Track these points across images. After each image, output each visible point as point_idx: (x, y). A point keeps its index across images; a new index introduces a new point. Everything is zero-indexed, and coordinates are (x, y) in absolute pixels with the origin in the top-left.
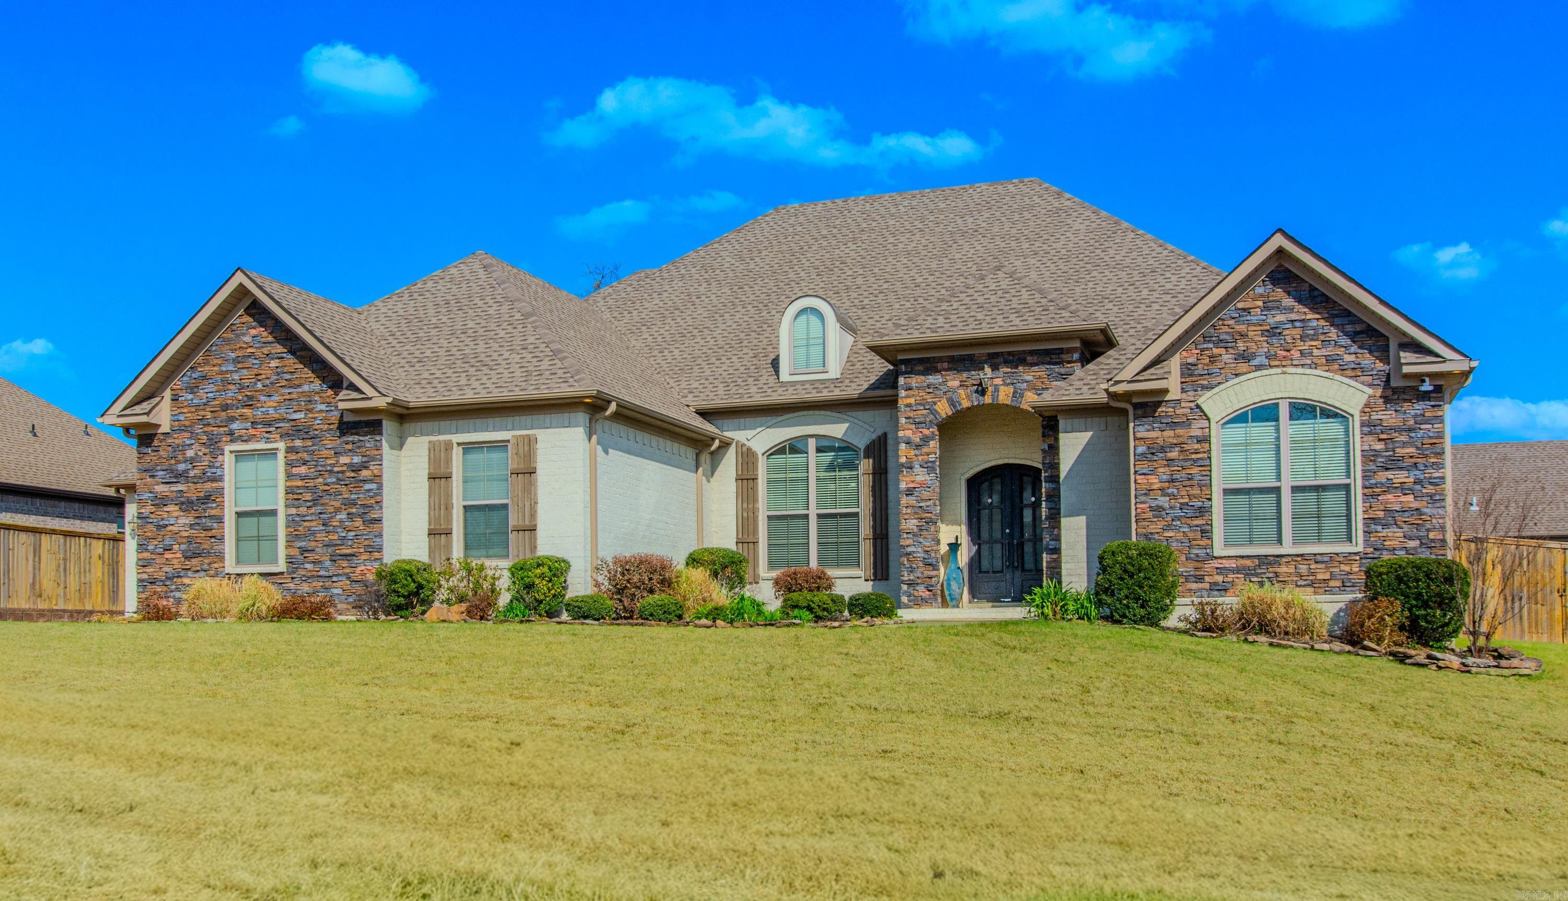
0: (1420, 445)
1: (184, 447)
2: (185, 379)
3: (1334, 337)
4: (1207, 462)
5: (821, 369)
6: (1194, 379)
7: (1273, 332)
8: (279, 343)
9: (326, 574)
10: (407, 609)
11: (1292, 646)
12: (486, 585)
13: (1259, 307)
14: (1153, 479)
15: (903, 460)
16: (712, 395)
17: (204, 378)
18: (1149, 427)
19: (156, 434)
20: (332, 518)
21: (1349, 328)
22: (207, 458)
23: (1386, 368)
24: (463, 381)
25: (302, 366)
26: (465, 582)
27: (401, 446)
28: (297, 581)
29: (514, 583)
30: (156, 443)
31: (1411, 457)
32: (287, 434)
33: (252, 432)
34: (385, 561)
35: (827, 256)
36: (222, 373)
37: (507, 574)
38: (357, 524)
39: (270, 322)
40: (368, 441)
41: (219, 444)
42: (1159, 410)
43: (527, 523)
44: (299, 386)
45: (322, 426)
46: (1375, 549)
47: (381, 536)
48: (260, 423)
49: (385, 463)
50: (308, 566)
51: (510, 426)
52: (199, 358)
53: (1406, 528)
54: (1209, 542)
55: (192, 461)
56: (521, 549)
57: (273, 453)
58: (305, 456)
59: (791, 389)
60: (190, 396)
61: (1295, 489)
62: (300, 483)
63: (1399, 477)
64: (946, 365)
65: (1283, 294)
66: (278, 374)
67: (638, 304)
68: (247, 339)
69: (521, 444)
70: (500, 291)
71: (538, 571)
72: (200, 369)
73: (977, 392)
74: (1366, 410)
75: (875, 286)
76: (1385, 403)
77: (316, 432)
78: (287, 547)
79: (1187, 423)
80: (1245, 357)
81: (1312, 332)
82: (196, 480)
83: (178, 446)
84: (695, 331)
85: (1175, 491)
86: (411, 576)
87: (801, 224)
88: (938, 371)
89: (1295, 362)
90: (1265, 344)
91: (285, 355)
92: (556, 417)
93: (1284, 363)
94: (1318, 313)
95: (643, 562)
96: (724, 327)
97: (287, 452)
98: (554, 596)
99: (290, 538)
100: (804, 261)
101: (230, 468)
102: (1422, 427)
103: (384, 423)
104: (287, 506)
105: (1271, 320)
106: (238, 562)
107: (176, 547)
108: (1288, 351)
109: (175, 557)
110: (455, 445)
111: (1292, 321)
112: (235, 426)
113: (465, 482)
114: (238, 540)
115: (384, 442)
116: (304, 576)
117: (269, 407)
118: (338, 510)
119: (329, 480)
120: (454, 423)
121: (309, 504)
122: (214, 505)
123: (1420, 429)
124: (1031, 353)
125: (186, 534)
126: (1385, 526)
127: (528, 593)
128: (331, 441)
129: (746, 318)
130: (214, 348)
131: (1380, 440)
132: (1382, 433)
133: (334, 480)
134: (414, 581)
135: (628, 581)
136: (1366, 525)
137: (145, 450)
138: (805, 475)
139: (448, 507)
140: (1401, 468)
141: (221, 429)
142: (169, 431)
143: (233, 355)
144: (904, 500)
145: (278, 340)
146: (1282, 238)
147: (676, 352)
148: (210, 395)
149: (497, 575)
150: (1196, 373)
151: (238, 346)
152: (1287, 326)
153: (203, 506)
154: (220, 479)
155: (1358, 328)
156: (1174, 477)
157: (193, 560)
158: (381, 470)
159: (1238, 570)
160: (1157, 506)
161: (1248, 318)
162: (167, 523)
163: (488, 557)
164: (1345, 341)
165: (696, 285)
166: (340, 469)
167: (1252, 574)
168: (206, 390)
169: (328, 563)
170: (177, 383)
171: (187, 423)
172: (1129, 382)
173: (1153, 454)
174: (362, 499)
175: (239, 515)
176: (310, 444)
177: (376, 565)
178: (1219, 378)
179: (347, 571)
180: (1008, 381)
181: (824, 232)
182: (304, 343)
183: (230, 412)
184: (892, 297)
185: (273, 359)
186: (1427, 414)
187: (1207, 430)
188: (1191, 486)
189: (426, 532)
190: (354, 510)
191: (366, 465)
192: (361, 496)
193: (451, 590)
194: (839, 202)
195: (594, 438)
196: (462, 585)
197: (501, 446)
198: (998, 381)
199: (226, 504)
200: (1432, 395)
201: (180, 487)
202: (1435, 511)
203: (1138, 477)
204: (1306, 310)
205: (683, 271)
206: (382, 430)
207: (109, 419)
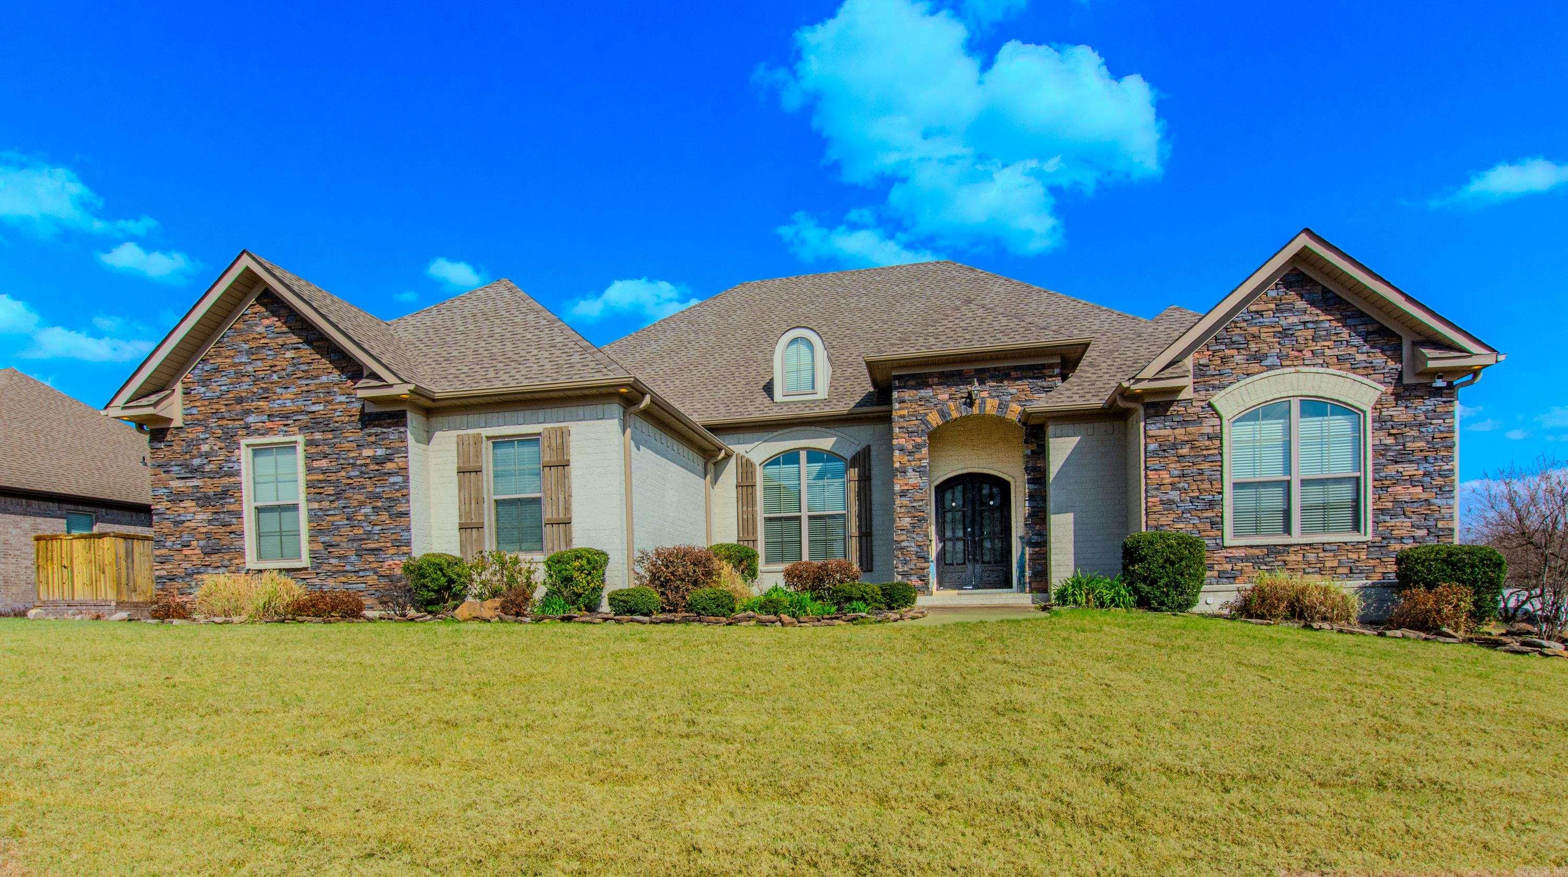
0: (1430, 439)
1: (198, 442)
2: (197, 371)
3: (1347, 337)
4: (1219, 458)
5: (811, 391)
6: (1206, 379)
7: (1285, 333)
8: (294, 333)
9: (352, 569)
10: (438, 604)
11: (1363, 634)
12: (521, 579)
13: (1271, 310)
14: (1164, 474)
15: (897, 465)
16: (714, 414)
17: (217, 370)
18: (1161, 426)
19: (168, 429)
20: (356, 512)
21: (1361, 328)
22: (223, 452)
23: (1399, 366)
24: (491, 374)
25: (319, 357)
26: (499, 576)
27: (428, 442)
28: (322, 576)
29: (551, 576)
30: (169, 437)
31: (1421, 451)
32: (307, 427)
33: (269, 425)
34: (413, 555)
35: (792, 313)
36: (234, 365)
37: (542, 568)
38: (383, 518)
39: (283, 312)
40: (392, 434)
41: (235, 438)
42: (1172, 409)
43: (561, 516)
44: (317, 377)
45: (342, 418)
46: (1383, 538)
47: (408, 529)
48: (277, 416)
49: (410, 455)
50: (333, 561)
51: (541, 419)
52: (210, 349)
53: (1415, 518)
54: (1219, 533)
55: (207, 455)
56: (556, 542)
57: (292, 446)
58: (326, 449)
59: (785, 408)
60: (203, 389)
61: (1305, 482)
62: (321, 477)
63: (1409, 469)
64: (936, 380)
65: (1296, 297)
66: (294, 365)
67: (638, 349)
68: (260, 329)
69: (553, 437)
70: (525, 305)
71: (577, 564)
72: (211, 361)
73: (965, 403)
74: (1378, 406)
75: (839, 332)
76: (1396, 400)
77: (336, 425)
78: (310, 542)
79: (1199, 420)
80: (1258, 358)
81: (1324, 333)
82: (213, 475)
83: (192, 440)
84: (691, 367)
85: (1186, 486)
86: (441, 570)
87: (765, 293)
88: (931, 386)
89: (1306, 362)
90: (1277, 345)
91: (300, 346)
92: (589, 410)
93: (1296, 363)
94: (1331, 315)
95: (684, 554)
96: (716, 363)
97: (306, 445)
98: (593, 589)
99: (313, 533)
100: (773, 317)
101: (247, 462)
102: (1434, 422)
103: (409, 414)
104: (308, 500)
105: (1283, 322)
106: (260, 557)
107: (194, 543)
108: (1300, 351)
109: (195, 553)
110: (484, 438)
111: (1305, 323)
112: (251, 419)
113: (496, 476)
114: (259, 535)
115: (409, 434)
116: (329, 571)
117: (286, 399)
118: (362, 504)
119: (352, 474)
120: (483, 416)
121: (331, 498)
122: (232, 500)
123: (1431, 424)
124: (1016, 368)
125: (204, 530)
126: (1393, 516)
127: (566, 587)
128: (353, 434)
129: (733, 357)
130: (226, 340)
131: (1390, 435)
132: (1393, 428)
133: (357, 473)
134: (444, 575)
135: (672, 573)
136: (1375, 515)
137: (158, 445)
138: (797, 482)
139: (479, 501)
140: (1411, 462)
141: (236, 423)
142: (181, 425)
143: (246, 346)
144: (898, 501)
145: (293, 330)
146: (1307, 238)
147: (677, 382)
148: (224, 388)
149: (532, 569)
150: (1208, 373)
151: (251, 337)
152: (1299, 327)
153: (221, 502)
154: (237, 473)
155: (1370, 328)
156: (1185, 472)
157: (213, 556)
158: (407, 462)
159: (1246, 559)
160: (1169, 500)
161: (1261, 320)
162: (184, 518)
163: (521, 550)
164: (1358, 341)
165: (686, 335)
166: (363, 462)
167: (1261, 563)
168: (219, 383)
169: (353, 558)
170: (190, 375)
171: (200, 417)
172: (1150, 380)
173: (1164, 451)
174: (388, 492)
175: (259, 510)
176: (331, 436)
177: (404, 559)
178: (1231, 378)
179: (374, 565)
180: (994, 394)
181: (786, 298)
182: (320, 333)
183: (246, 405)
184: (856, 340)
185: (288, 350)
186: (1438, 410)
187: (1218, 428)
188: (1202, 481)
189: (457, 526)
190: (379, 504)
191: (390, 457)
192: (386, 489)
193: (484, 584)
194: (793, 278)
195: (629, 431)
196: (496, 578)
197: (532, 440)
198: (984, 394)
199: (245, 499)
200: (1445, 391)
201: (196, 482)
202: (1444, 502)
203: (1149, 473)
204: (1319, 312)
205: (673, 326)
206: (406, 421)
207: (114, 412)
